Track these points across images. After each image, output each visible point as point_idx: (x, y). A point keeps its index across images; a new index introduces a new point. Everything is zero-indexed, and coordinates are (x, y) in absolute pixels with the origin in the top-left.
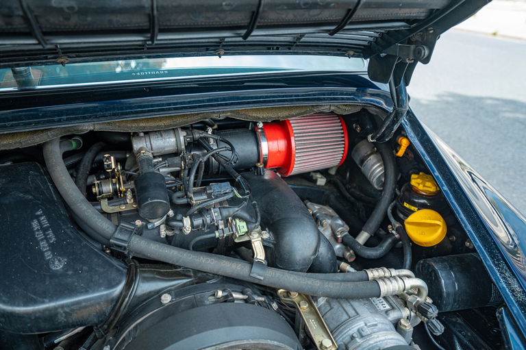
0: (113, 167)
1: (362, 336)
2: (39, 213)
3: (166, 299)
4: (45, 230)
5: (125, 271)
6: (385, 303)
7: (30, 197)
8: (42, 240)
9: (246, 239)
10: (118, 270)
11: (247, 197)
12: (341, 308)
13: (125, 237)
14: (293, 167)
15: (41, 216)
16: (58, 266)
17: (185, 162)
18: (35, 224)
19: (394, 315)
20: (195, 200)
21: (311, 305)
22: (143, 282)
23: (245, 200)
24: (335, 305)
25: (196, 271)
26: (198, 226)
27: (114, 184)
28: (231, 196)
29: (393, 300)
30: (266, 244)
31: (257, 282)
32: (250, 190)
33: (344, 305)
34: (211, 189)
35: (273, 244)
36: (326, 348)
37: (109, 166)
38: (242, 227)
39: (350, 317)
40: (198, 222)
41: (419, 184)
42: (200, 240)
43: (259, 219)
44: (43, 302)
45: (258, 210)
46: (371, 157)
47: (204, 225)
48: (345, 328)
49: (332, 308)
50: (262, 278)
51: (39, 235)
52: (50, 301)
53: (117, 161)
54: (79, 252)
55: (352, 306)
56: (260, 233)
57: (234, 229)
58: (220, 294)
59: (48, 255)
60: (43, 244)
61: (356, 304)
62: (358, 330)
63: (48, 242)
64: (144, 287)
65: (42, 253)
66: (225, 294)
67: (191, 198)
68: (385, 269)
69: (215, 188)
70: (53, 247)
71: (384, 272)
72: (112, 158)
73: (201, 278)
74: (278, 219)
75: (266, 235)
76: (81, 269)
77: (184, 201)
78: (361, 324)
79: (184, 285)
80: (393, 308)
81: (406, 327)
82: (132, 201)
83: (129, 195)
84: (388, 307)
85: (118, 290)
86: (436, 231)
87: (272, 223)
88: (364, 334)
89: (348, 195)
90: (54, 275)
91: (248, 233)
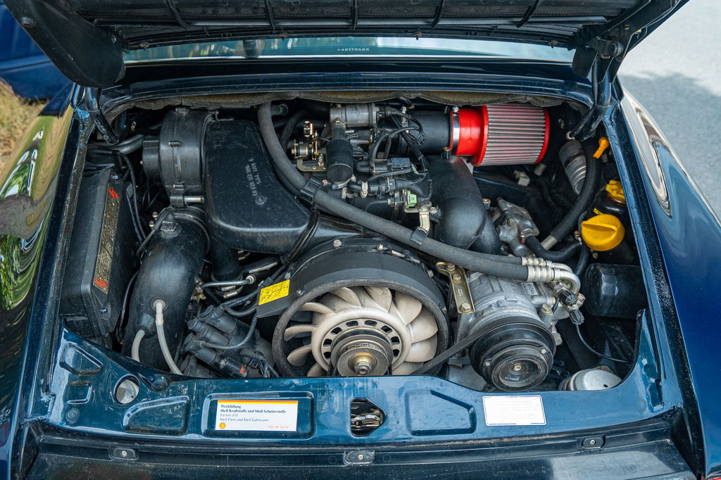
0: (311, 133)
1: (498, 306)
2: (251, 160)
3: (338, 243)
4: (254, 174)
5: (308, 216)
6: (535, 289)
7: (246, 147)
8: (251, 181)
9: (415, 211)
10: (303, 214)
11: (425, 174)
12: (489, 285)
13: (312, 191)
14: (483, 157)
15: (252, 163)
16: (261, 202)
17: (374, 136)
18: (248, 168)
19: (538, 300)
20: (376, 170)
21: (463, 279)
22: (321, 228)
23: (422, 177)
24: (485, 281)
25: (366, 229)
26: (373, 192)
27: (310, 149)
28: (408, 171)
29: (543, 288)
30: (433, 219)
31: (415, 246)
32: (428, 168)
33: (492, 282)
34: (391, 162)
35: (439, 219)
36: (465, 309)
37: (308, 131)
38: (412, 199)
39: (494, 291)
40: (374, 188)
41: (613, 190)
42: (374, 205)
43: (430, 195)
44: (249, 227)
45: (431, 187)
46: (578, 159)
47: (379, 192)
48: (486, 299)
49: (481, 284)
50: (420, 244)
51: (250, 177)
52: (254, 227)
53: (315, 129)
54: (277, 195)
55: (499, 284)
56: (429, 209)
57: (405, 199)
58: (381, 247)
59: (255, 193)
60: (252, 184)
61: (503, 283)
62: (497, 302)
63: (255, 183)
64: (321, 232)
65: (251, 191)
66: (385, 249)
67: (372, 168)
68: (542, 260)
69: (396, 162)
70: (258, 188)
71: (540, 262)
72: (311, 125)
73: (369, 234)
74: (448, 197)
75: (434, 211)
76: (277, 208)
77: (366, 170)
78: (502, 298)
79: (354, 237)
80: (540, 295)
81: (545, 310)
82: (323, 164)
83: (321, 159)
84: (536, 293)
85: (301, 229)
86: (610, 236)
87: (442, 201)
88: (501, 305)
89: (550, 199)
90: (258, 208)
91: (418, 205)
